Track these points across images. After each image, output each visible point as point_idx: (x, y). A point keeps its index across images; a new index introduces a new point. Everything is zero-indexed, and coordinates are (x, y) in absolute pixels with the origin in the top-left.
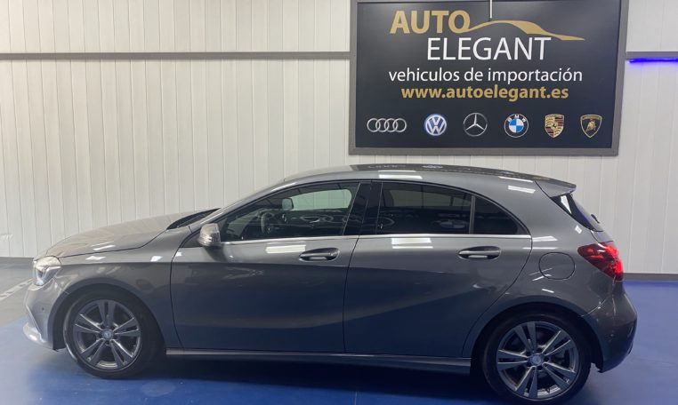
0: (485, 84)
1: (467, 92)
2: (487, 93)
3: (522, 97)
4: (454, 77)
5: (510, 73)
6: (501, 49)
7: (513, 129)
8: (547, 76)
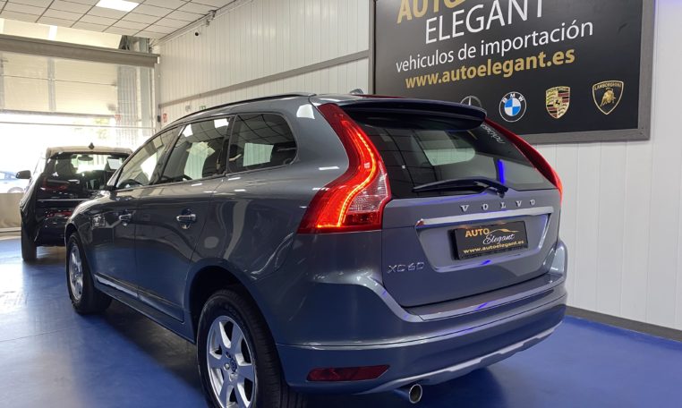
0: (479, 60)
1: (461, 73)
2: (481, 71)
3: (517, 69)
4: (450, 59)
5: (503, 42)
6: (494, 15)
7: (509, 111)
8: (547, 37)
